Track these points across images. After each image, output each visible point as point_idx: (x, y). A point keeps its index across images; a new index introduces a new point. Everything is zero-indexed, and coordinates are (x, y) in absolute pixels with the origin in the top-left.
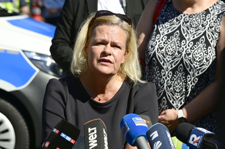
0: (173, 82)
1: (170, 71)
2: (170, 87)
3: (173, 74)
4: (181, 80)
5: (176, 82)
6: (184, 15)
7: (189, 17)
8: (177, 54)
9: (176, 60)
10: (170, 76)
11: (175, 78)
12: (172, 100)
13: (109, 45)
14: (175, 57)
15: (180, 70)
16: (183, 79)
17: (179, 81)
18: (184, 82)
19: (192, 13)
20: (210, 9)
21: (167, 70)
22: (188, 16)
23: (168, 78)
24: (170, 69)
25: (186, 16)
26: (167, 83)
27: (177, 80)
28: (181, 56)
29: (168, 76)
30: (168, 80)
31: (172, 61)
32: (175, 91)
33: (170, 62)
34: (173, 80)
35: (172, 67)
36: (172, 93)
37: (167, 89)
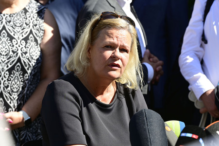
0: (10, 82)
1: (7, 71)
2: (7, 87)
3: (10, 74)
4: (18, 79)
5: (13, 82)
6: (4, 15)
7: (10, 16)
8: (12, 54)
9: (12, 59)
10: (7, 76)
11: (12, 77)
12: (10, 100)
13: (118, 49)
14: (10, 57)
15: (18, 69)
16: (21, 78)
17: (16, 81)
18: (21, 81)
19: (11, 13)
20: (27, 8)
21: (3, 71)
22: (8, 16)
23: (4, 79)
24: (7, 69)
25: (6, 16)
26: (4, 84)
27: (14, 79)
28: (17, 55)
29: (5, 77)
30: (5, 81)
31: (7, 61)
32: (13, 91)
33: (6, 62)
34: (11, 80)
35: (8, 67)
36: (9, 93)
37: (4, 89)
